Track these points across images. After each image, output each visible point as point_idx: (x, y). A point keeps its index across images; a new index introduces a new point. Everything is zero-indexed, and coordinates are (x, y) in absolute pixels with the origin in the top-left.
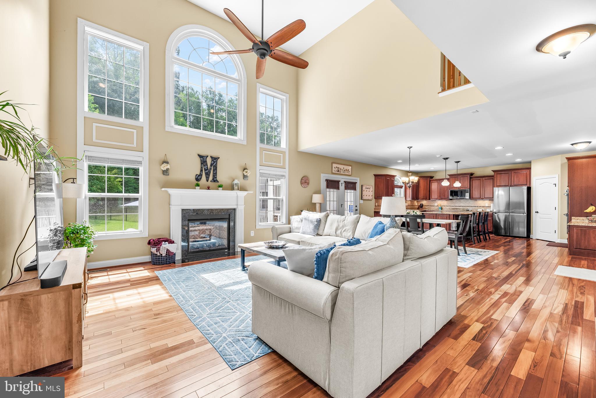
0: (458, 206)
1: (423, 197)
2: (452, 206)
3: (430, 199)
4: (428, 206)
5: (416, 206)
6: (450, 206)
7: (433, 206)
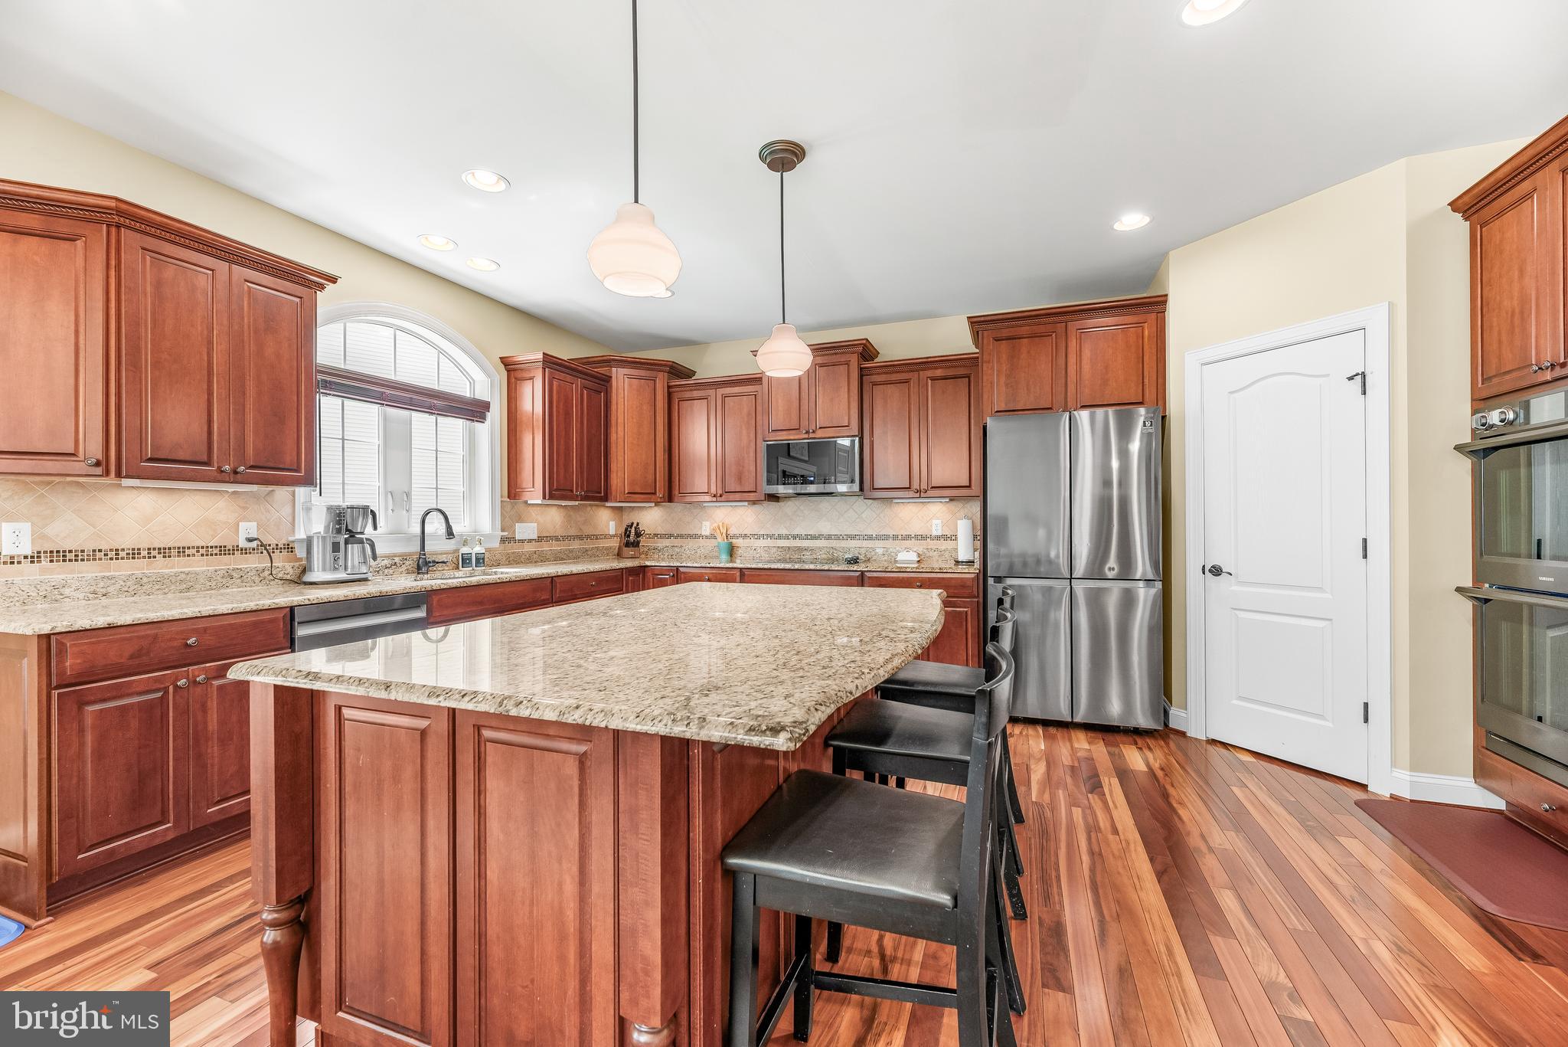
0: (808, 537)
1: (636, 484)
2: (780, 537)
3: (670, 499)
4: (670, 536)
5: (606, 536)
6: (771, 536)
7: (691, 536)
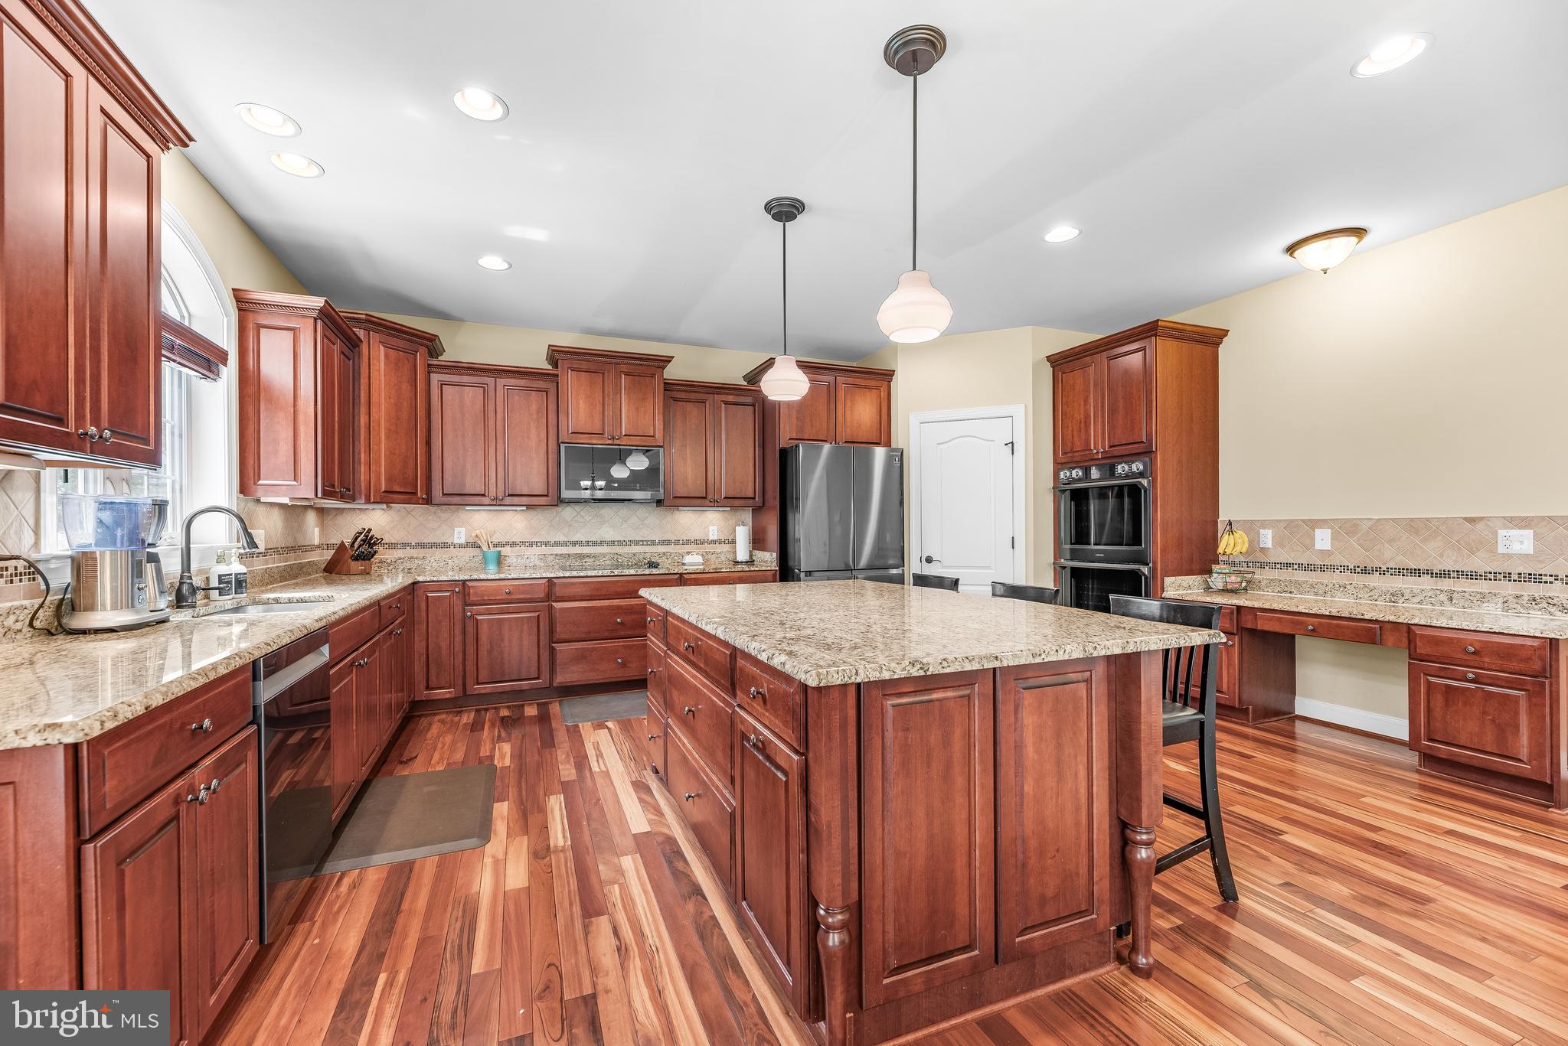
0: (588, 544)
1: (390, 479)
2: (557, 544)
3: (430, 501)
4: (404, 546)
6: (547, 544)
7: (437, 545)
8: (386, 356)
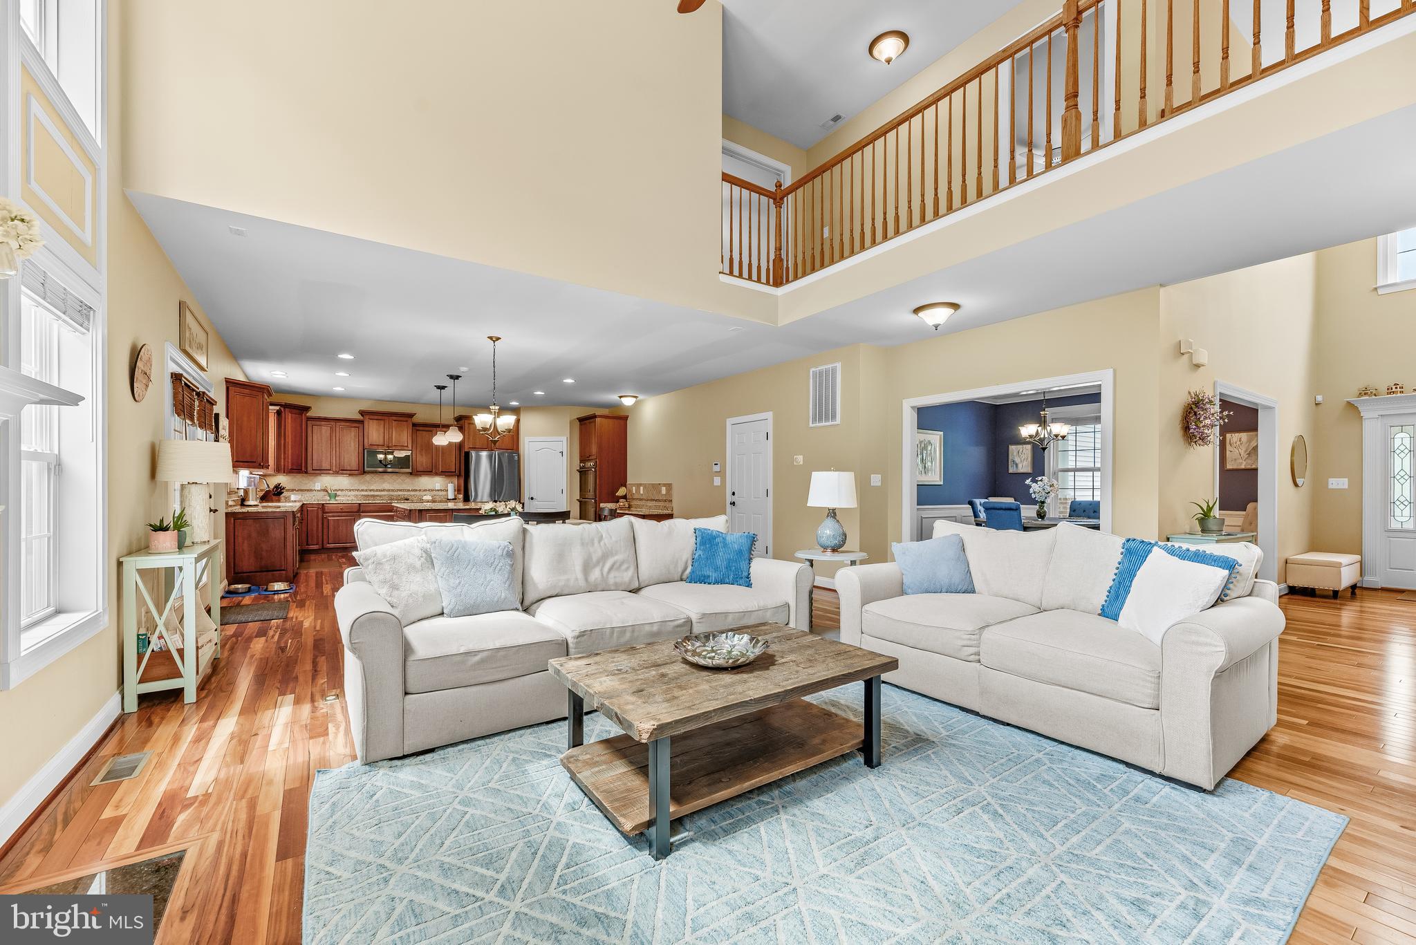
0: (377, 490)
1: (292, 464)
2: (362, 490)
4: (294, 490)
6: (358, 490)
7: (308, 490)
8: (291, 417)
